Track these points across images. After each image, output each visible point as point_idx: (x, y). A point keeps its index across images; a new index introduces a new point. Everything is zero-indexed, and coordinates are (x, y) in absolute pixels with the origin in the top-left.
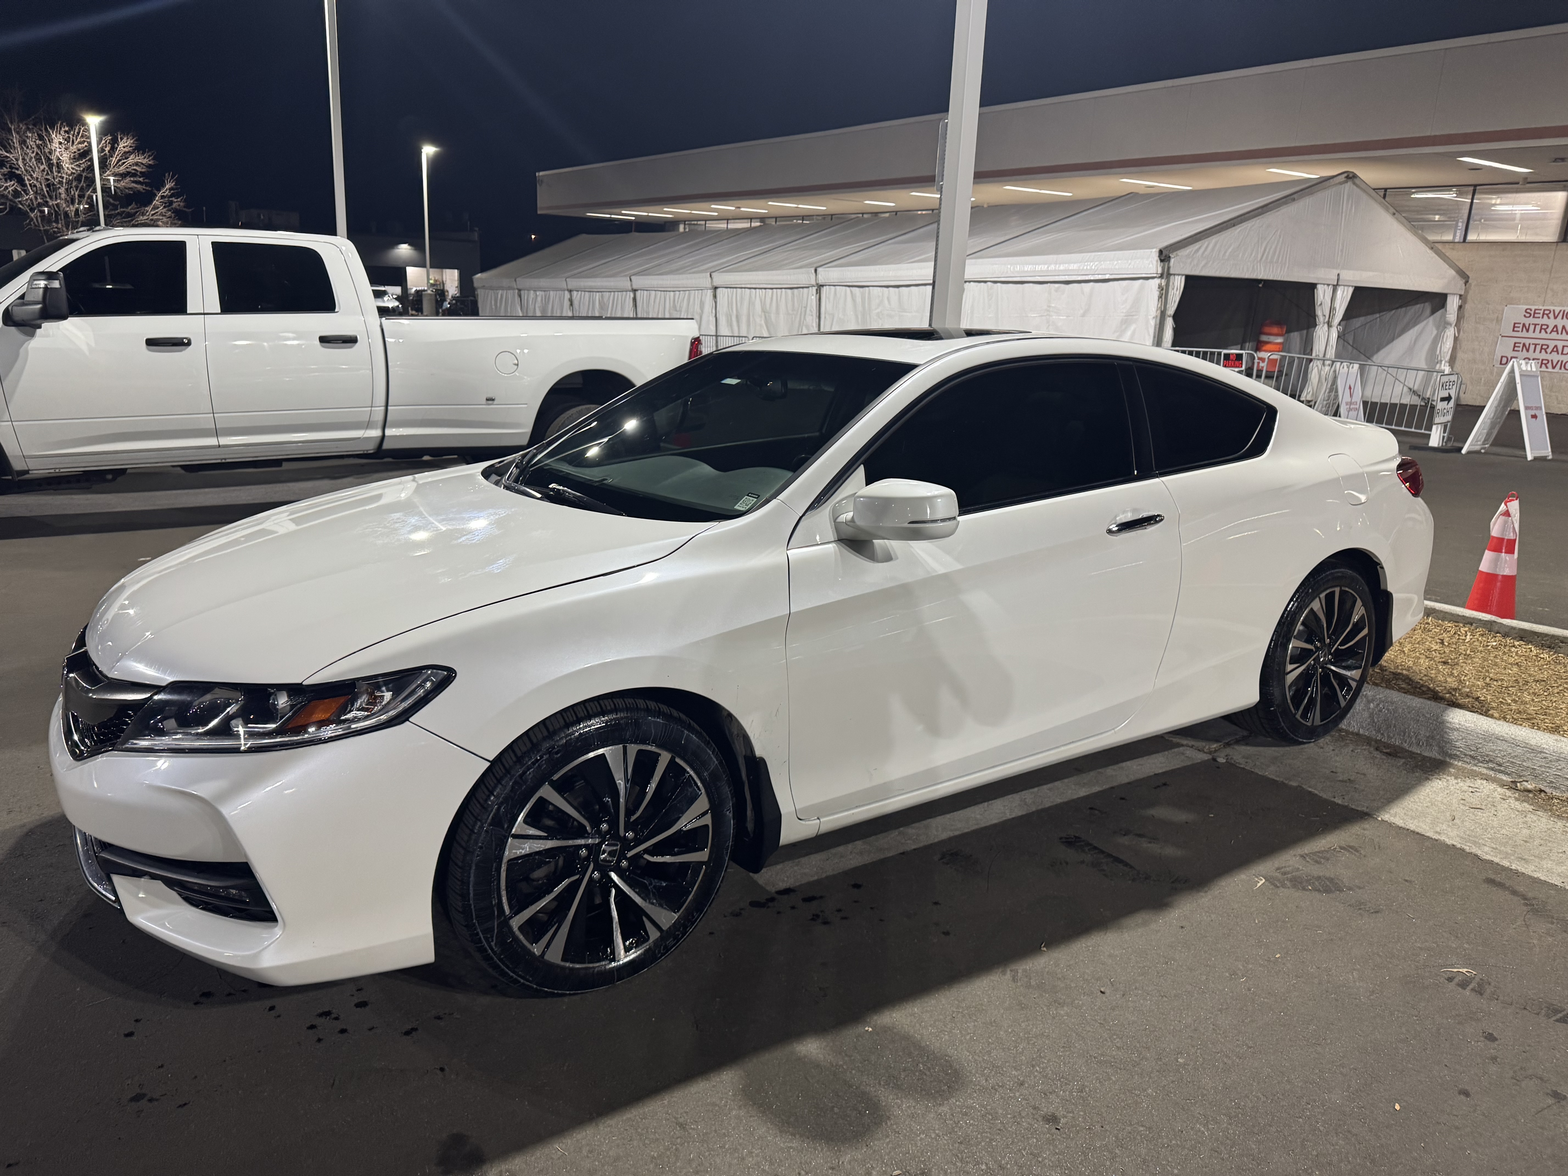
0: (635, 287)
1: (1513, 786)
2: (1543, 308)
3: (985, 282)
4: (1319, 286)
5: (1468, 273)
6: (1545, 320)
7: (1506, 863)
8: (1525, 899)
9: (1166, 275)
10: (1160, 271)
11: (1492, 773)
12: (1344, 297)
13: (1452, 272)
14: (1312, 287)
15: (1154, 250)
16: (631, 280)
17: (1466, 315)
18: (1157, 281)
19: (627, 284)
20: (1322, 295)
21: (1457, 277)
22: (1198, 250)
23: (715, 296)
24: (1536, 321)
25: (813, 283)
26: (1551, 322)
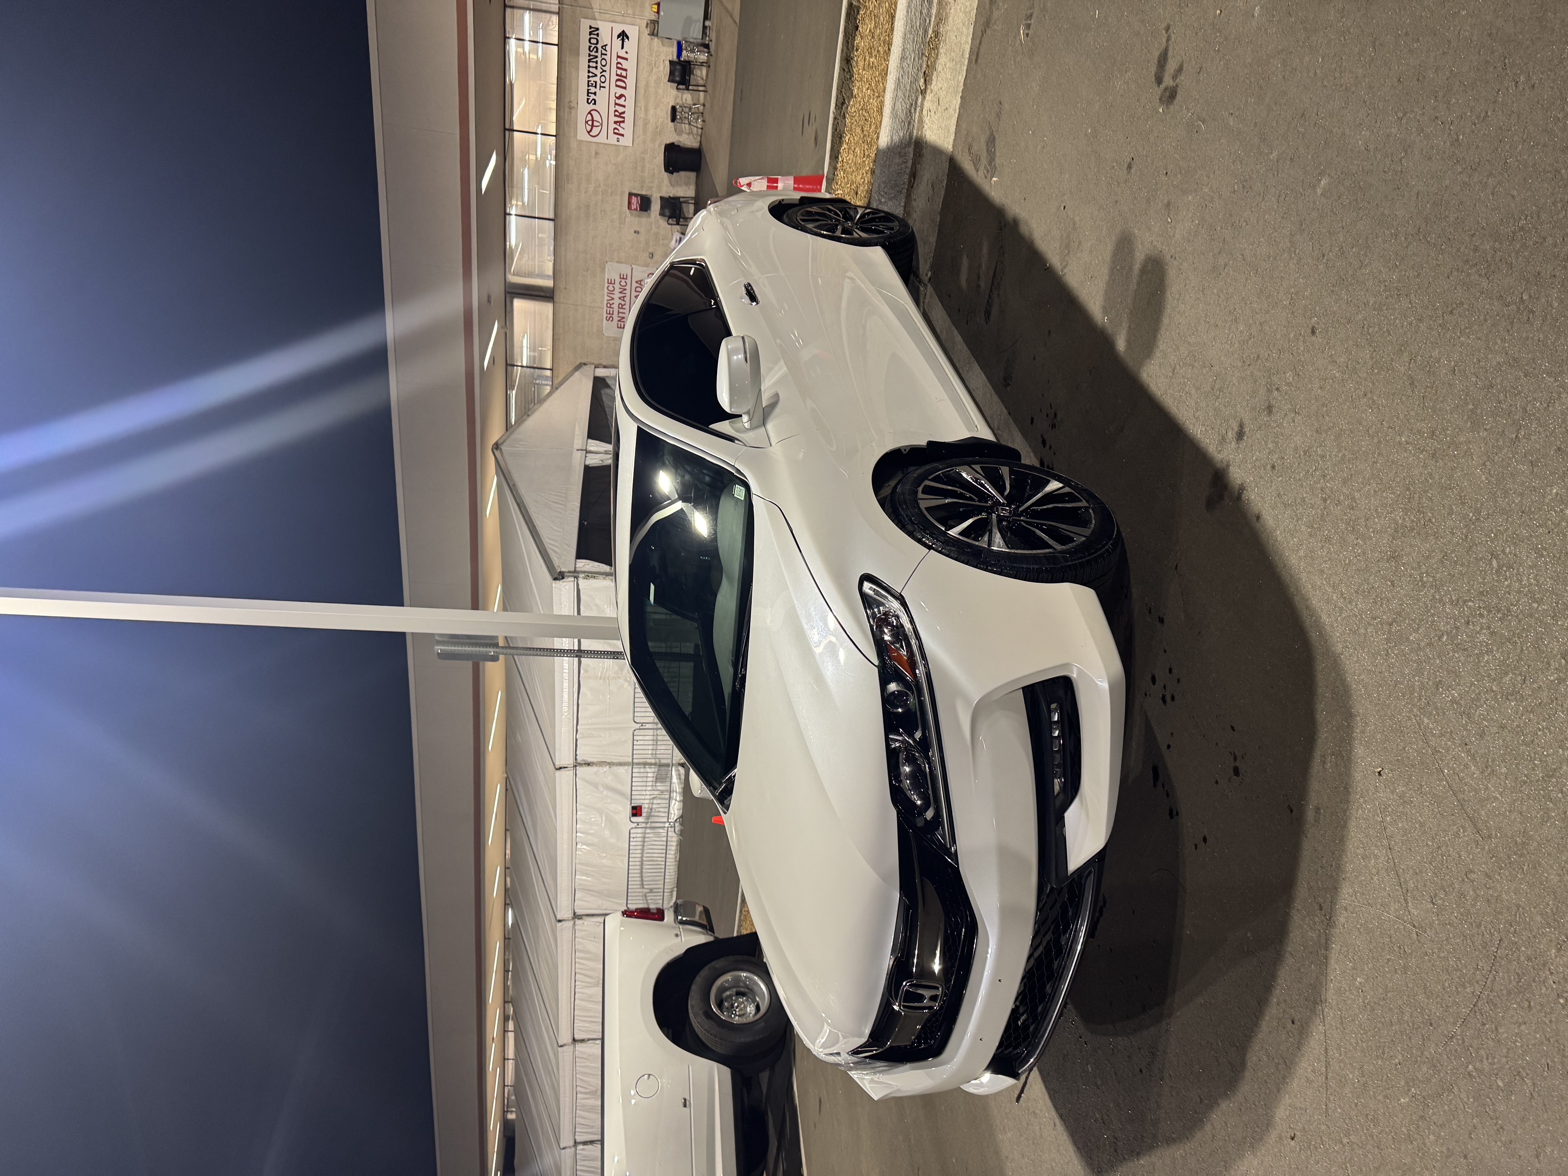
0: (572, 1143)
1: (923, 92)
2: (605, 308)
3: (576, 740)
4: (587, 463)
5: (578, 364)
6: (615, 306)
7: (966, 63)
8: (983, 35)
9: (575, 574)
10: (572, 579)
11: (918, 109)
12: (595, 445)
13: (577, 373)
14: (588, 469)
15: (554, 585)
16: (564, 1148)
17: (612, 363)
18: (581, 581)
19: (569, 1152)
20: (594, 461)
21: (580, 370)
22: (554, 551)
23: (582, 1041)
24: (616, 313)
25: (572, 923)
26: (617, 302)
